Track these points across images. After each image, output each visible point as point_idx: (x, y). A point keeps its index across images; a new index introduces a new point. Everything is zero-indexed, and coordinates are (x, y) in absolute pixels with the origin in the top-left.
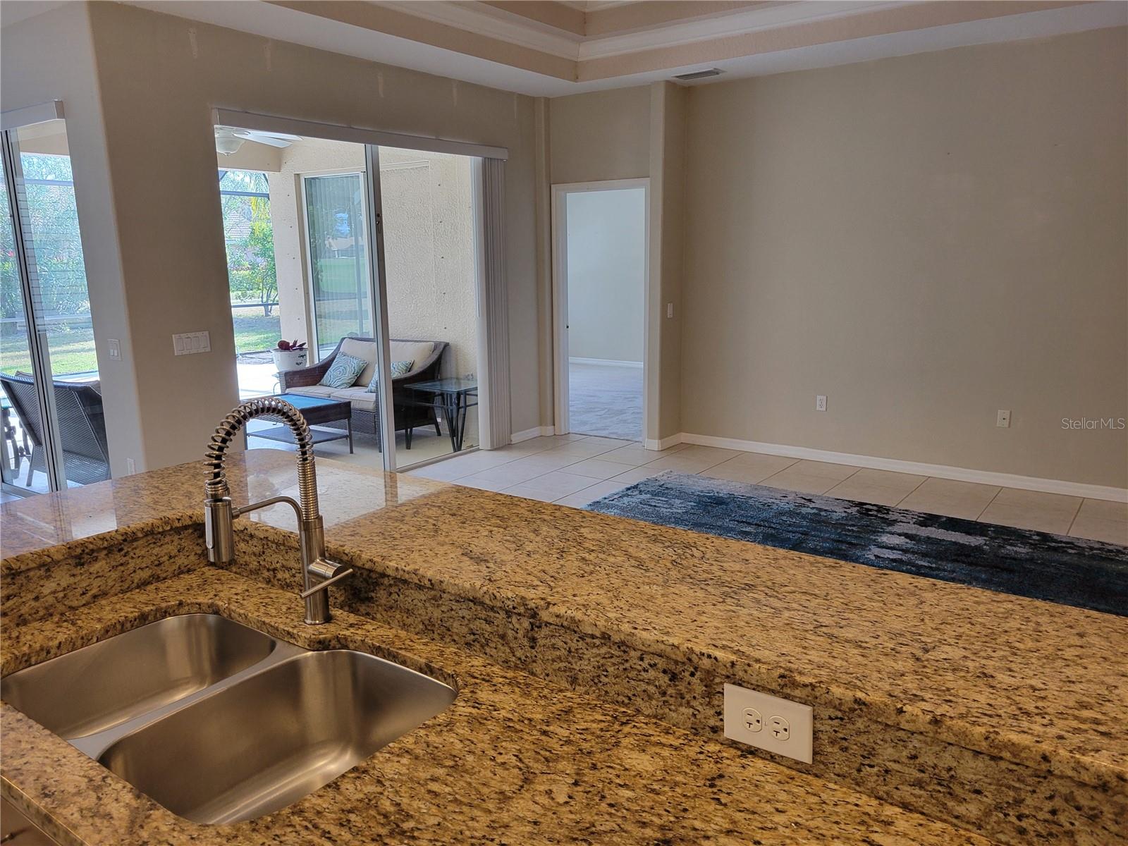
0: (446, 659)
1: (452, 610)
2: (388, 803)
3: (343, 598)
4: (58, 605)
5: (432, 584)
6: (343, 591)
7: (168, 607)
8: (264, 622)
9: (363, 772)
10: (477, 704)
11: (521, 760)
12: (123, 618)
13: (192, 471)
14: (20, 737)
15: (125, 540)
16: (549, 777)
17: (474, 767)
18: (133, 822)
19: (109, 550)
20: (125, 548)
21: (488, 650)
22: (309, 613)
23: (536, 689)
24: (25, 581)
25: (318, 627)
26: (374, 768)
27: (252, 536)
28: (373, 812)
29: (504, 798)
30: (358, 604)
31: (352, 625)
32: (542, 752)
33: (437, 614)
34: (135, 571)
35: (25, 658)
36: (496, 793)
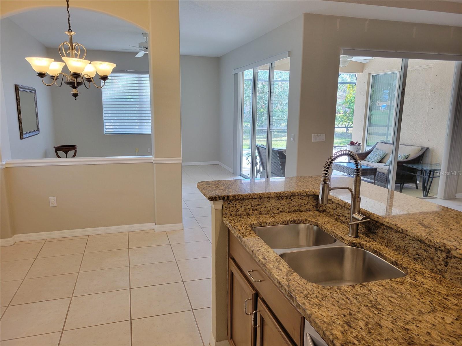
0: (404, 262)
1: (410, 243)
2: (372, 298)
3: (364, 231)
4: (270, 211)
5: (402, 231)
6: (364, 228)
7: (302, 220)
8: (333, 232)
9: (364, 286)
10: (415, 280)
11: (431, 304)
12: (288, 220)
13: (315, 178)
14: (259, 243)
15: (292, 195)
16: (444, 313)
17: (409, 299)
18: (288, 273)
19: (287, 197)
20: (292, 198)
21: (424, 263)
22: (350, 232)
23: (444, 283)
24: (263, 201)
25: (353, 238)
26: (368, 286)
27: (333, 202)
28: (366, 298)
29: (421, 313)
30: (370, 234)
31: (366, 241)
32: (442, 304)
33: (403, 244)
34: (293, 206)
35: (260, 224)
36: (418, 310)
